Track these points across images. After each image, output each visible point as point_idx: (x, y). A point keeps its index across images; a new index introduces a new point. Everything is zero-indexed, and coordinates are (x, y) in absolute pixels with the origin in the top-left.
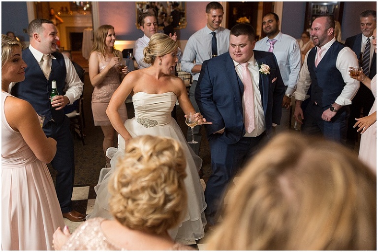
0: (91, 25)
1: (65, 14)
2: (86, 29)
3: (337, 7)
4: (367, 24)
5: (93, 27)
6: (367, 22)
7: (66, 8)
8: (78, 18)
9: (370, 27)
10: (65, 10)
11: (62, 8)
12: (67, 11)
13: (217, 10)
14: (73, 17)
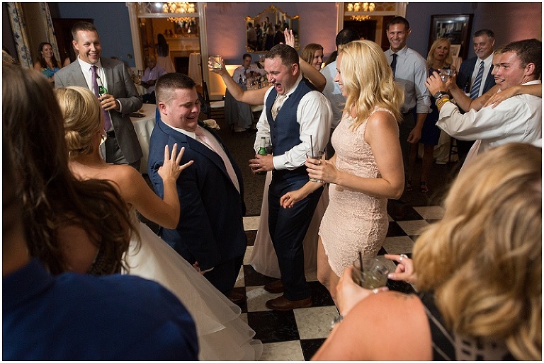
0: (198, 49)
2: (192, 54)
3: (465, 25)
4: (481, 44)
5: (200, 51)
6: (481, 42)
7: (171, 31)
8: (183, 42)
9: (484, 47)
10: (168, 32)
11: (166, 31)
12: (171, 34)
14: (178, 40)
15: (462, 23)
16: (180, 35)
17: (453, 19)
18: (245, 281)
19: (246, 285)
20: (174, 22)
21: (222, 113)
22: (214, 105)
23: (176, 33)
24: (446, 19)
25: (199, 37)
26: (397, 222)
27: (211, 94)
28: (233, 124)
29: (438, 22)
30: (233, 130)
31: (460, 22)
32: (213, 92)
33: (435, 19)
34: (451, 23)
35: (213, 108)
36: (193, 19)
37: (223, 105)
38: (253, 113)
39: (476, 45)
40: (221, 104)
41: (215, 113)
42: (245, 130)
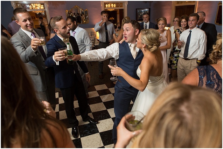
4: (146, 17)
17: (144, 10)
23: (36, 18)
24: (141, 10)
33: (137, 10)
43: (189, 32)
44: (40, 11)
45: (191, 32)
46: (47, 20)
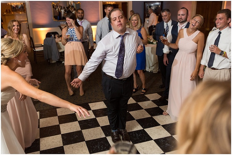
0: (26, 19)
1: (9, 14)
2: (23, 22)
3: (159, 6)
4: (165, 16)
5: (27, 21)
6: (165, 15)
7: (9, 10)
8: (17, 16)
9: (167, 17)
10: (8, 11)
11: (7, 10)
12: (10, 12)
13: (111, 7)
14: (13, 15)
15: (158, 5)
16: (15, 12)
17: (154, 4)
18: (63, 143)
19: (64, 145)
20: (11, 5)
21: (42, 53)
22: (37, 49)
23: (12, 11)
24: (151, 3)
25: (26, 13)
26: (138, 103)
27: (35, 44)
28: (49, 59)
29: (147, 5)
30: (49, 62)
31: (157, 5)
32: (37, 42)
33: (146, 4)
34: (153, 6)
35: (37, 51)
36: (22, 4)
37: (43, 49)
38: (60, 53)
39: (163, 16)
40: (42, 49)
41: (38, 54)
42: (56, 62)
43: (218, 34)
44: (18, 3)
45: (220, 33)
46: (27, 14)
